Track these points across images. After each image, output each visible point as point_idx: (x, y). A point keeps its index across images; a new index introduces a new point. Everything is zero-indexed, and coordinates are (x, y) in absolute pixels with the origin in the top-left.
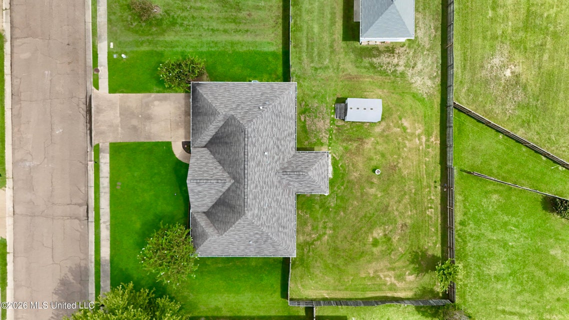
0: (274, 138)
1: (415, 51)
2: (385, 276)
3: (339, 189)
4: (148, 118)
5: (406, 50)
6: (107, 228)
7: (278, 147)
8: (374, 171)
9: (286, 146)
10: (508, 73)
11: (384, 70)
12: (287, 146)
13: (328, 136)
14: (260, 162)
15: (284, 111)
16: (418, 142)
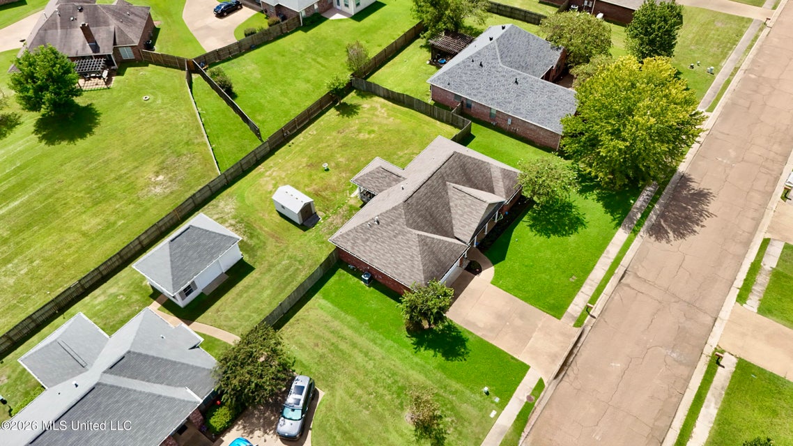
2: (383, 113)
4: (500, 317)
6: (608, 252)
8: (327, 170)
10: (161, 178)
11: (245, 228)
16: (275, 173)
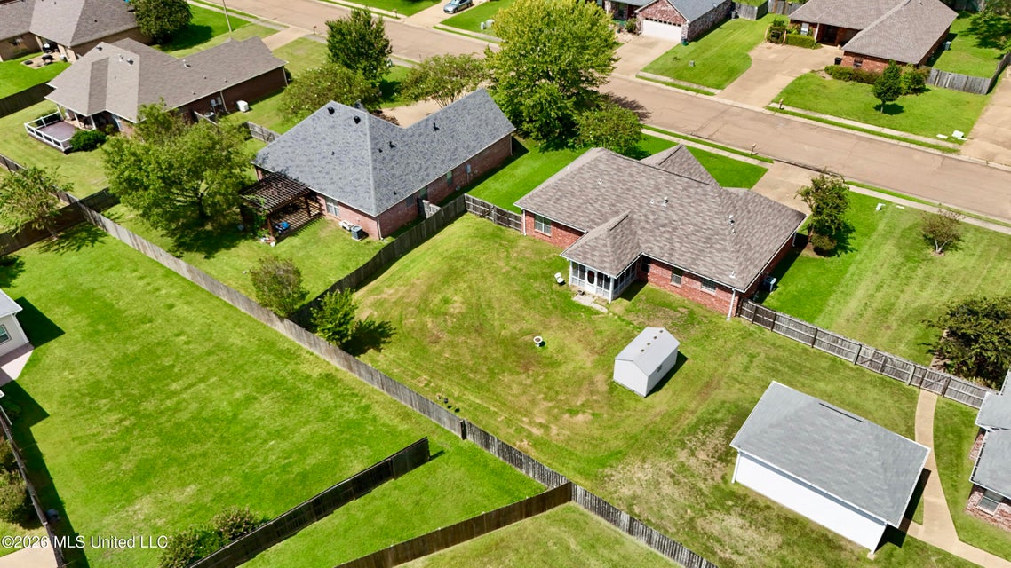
0: (679, 223)
1: (703, 494)
3: (551, 300)
5: (713, 479)
7: (663, 226)
9: (658, 238)
11: (695, 433)
12: (658, 241)
13: (635, 323)
14: (659, 190)
15: (710, 253)
16: (538, 420)
